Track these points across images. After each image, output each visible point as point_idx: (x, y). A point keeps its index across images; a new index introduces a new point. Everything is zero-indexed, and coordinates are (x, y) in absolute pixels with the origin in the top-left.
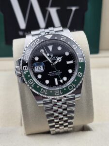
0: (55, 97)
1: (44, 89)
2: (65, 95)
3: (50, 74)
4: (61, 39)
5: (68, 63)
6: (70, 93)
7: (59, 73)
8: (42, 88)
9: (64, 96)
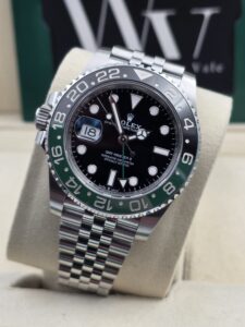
0: (93, 211)
1: (76, 180)
2: (116, 216)
3: (107, 156)
5: (158, 150)
6: (129, 216)
7: (125, 161)
8: (73, 175)
9: (112, 216)
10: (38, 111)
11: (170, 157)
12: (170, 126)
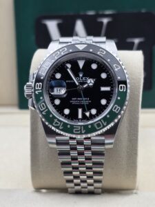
1: (58, 120)
2: (89, 135)
3: (74, 101)
4: (98, 53)
5: (103, 89)
7: (85, 101)
8: (56, 118)
10: (25, 87)
11: (112, 90)
12: (106, 73)
